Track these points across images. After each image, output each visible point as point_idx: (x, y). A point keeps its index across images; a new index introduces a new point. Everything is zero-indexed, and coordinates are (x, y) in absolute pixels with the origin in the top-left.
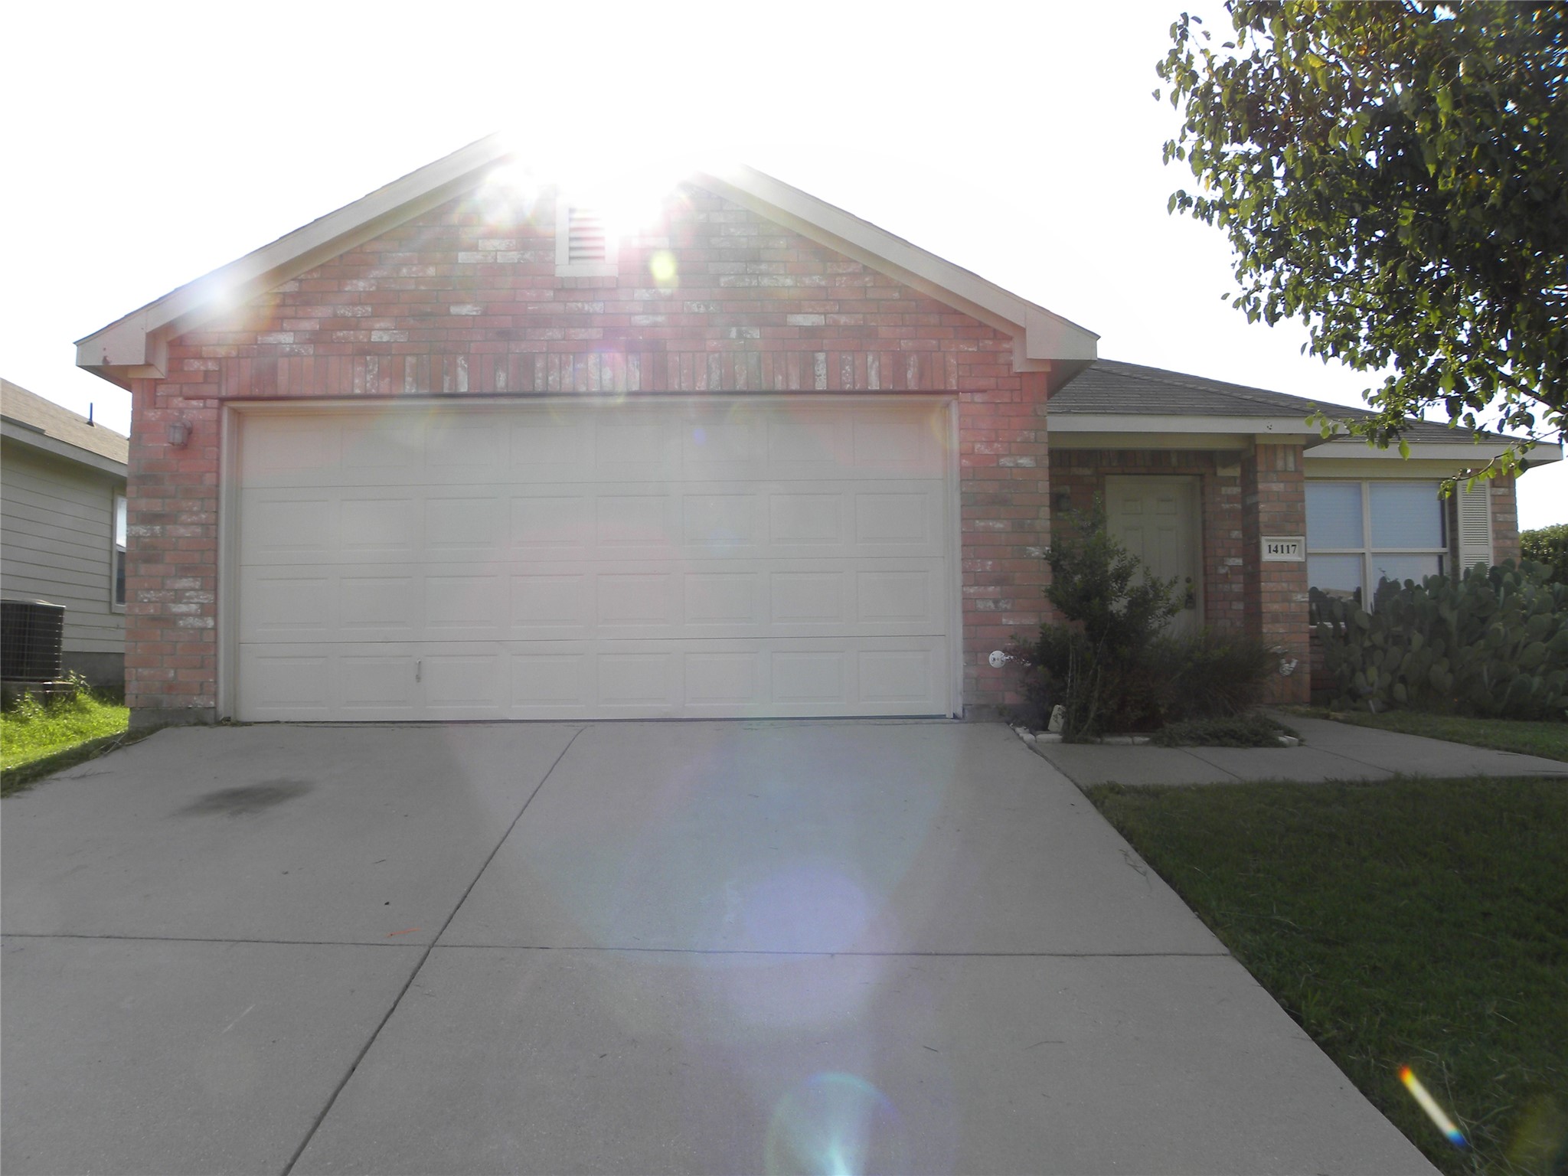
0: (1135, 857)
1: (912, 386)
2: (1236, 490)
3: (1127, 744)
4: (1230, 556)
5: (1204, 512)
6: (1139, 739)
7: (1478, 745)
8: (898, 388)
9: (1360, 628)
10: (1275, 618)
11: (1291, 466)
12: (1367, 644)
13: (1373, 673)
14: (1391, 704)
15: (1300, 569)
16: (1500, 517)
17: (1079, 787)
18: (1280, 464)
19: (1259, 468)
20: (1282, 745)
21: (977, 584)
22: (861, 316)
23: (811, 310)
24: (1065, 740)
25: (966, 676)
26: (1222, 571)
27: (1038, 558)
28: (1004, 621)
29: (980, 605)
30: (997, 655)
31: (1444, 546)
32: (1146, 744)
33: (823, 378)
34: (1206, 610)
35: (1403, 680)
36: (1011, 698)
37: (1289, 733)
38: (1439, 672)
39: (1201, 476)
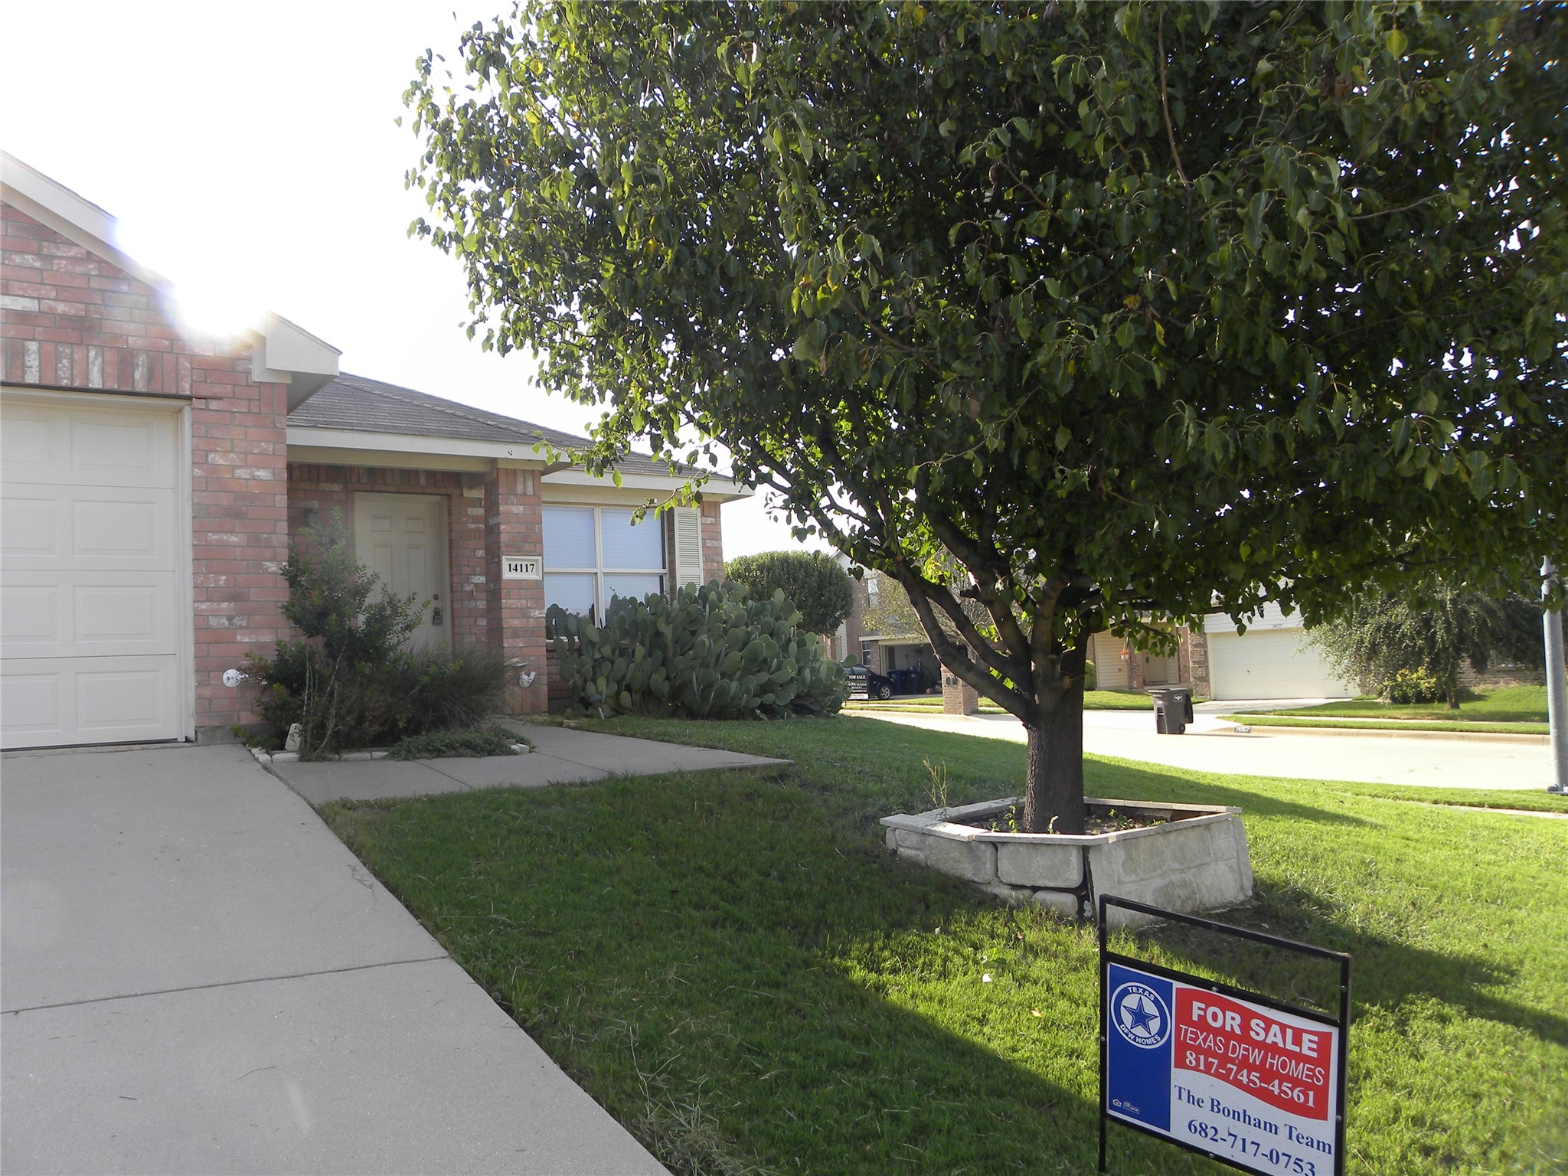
0: (363, 871)
1: (140, 387)
2: (481, 511)
3: (365, 760)
4: (475, 575)
5: (451, 531)
6: (377, 754)
7: (684, 743)
8: (124, 389)
9: (591, 642)
10: (515, 634)
11: (530, 491)
12: (597, 656)
13: (602, 682)
14: (618, 710)
15: (538, 586)
16: (709, 543)
17: (312, 806)
18: (520, 488)
19: (500, 491)
20: (514, 753)
21: (207, 601)
22: (82, 306)
23: (21, 293)
24: (301, 760)
25: (199, 697)
26: (468, 588)
27: (274, 573)
28: (238, 637)
29: (213, 622)
30: (232, 673)
31: (664, 568)
32: (383, 758)
33: (35, 371)
34: (453, 625)
35: (628, 688)
36: (247, 718)
37: (521, 741)
38: (658, 680)
39: (449, 496)
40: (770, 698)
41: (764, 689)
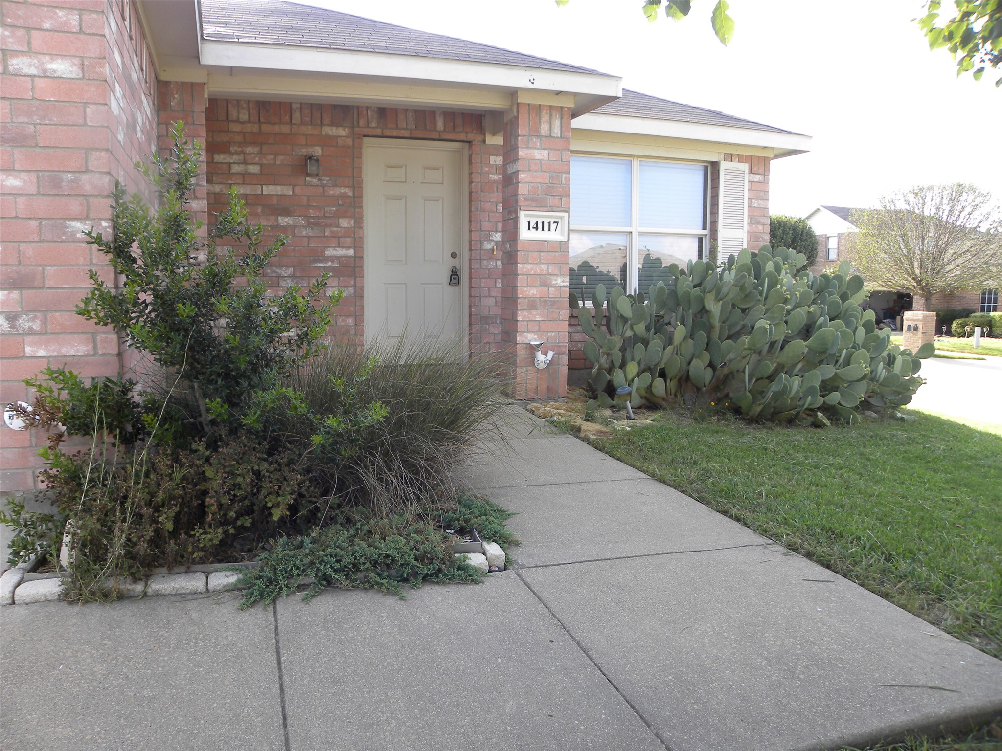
2: (500, 159)
4: (496, 231)
5: (471, 182)
9: (622, 316)
10: (532, 305)
11: (557, 132)
12: (629, 333)
13: (632, 368)
15: (563, 247)
16: (755, 203)
18: (544, 128)
19: (521, 131)
26: (488, 246)
28: (28, 350)
31: (704, 228)
34: (471, 287)
35: (663, 374)
38: (699, 368)
39: (469, 142)
40: (835, 397)
41: (827, 387)
